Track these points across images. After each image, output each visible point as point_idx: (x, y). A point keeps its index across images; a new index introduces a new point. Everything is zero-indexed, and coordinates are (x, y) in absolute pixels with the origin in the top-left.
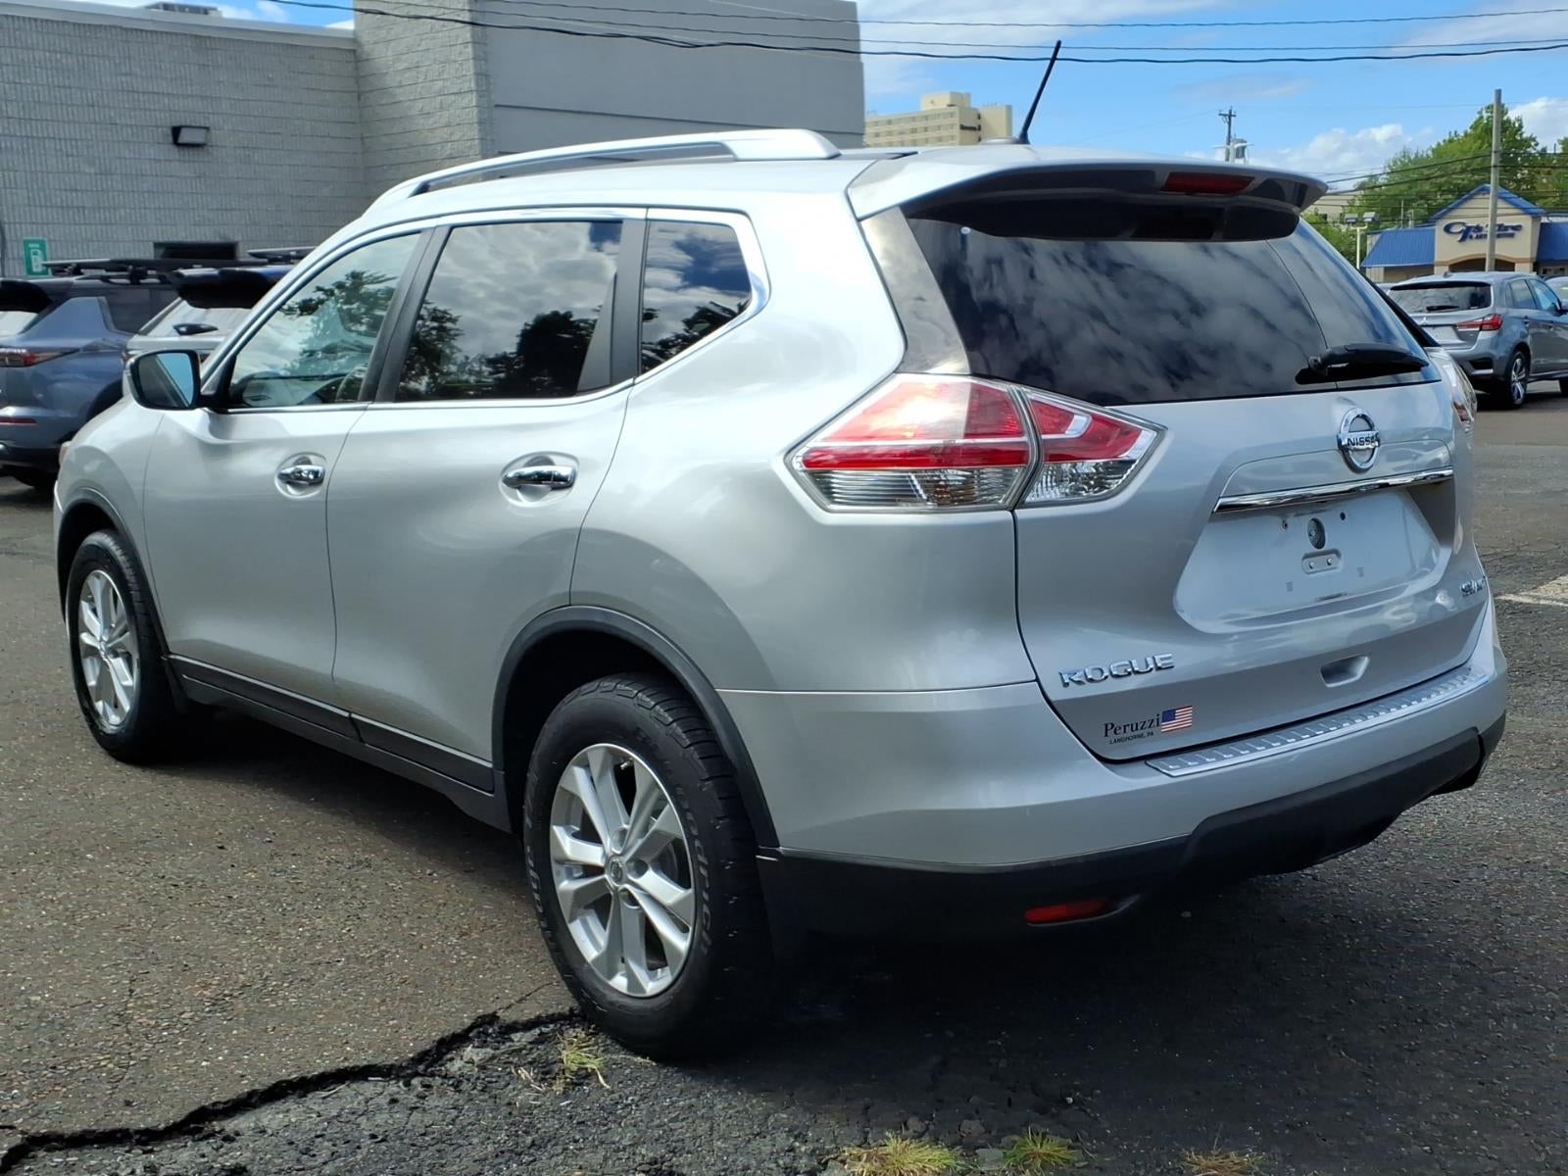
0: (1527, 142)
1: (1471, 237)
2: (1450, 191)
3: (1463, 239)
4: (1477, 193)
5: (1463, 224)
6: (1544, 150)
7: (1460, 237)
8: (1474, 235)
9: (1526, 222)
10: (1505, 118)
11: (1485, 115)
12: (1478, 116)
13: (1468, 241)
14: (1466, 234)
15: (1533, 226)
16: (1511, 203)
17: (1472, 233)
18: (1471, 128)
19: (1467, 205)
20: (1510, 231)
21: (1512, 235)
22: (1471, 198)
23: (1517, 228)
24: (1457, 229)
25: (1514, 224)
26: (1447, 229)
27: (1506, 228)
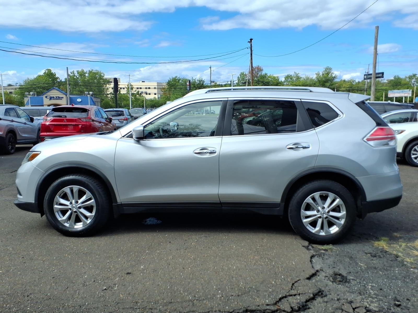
0: (57, 78)
1: (52, 99)
2: (41, 88)
3: (50, 100)
4: (52, 89)
5: (50, 96)
6: (61, 80)
7: (49, 99)
8: (53, 99)
9: (64, 96)
10: (51, 72)
11: (47, 71)
12: (45, 71)
13: (51, 100)
14: (51, 98)
15: (66, 97)
16: (61, 92)
17: (52, 98)
18: (43, 74)
19: (50, 92)
20: (61, 98)
21: (61, 99)
22: (51, 90)
23: (62, 98)
24: (48, 97)
25: (62, 97)
26: (46, 97)
27: (60, 97)
